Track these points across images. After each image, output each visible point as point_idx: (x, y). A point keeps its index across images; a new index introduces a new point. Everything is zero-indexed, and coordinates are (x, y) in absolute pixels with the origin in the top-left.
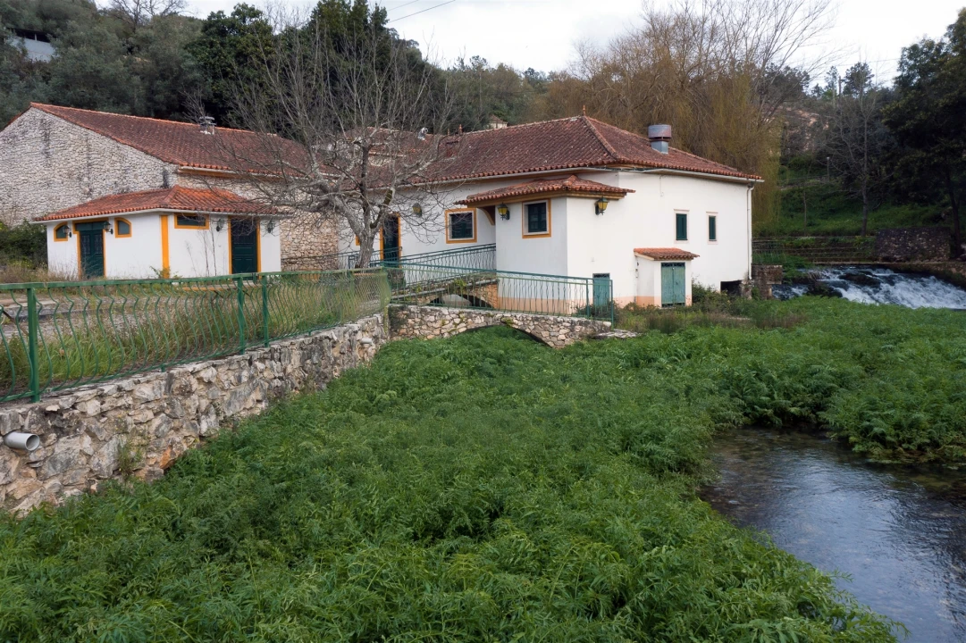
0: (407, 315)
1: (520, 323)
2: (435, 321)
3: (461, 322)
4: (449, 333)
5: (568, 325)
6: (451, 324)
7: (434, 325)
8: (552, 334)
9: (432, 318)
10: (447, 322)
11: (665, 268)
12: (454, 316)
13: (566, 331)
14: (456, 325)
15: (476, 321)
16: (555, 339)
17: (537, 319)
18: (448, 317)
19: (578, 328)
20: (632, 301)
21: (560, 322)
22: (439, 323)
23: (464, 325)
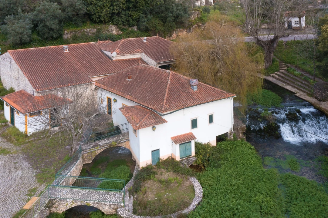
0: (56, 201)
1: (92, 204)
2: (65, 203)
3: (73, 204)
4: (69, 207)
5: (109, 205)
6: (70, 204)
7: (65, 205)
8: (103, 208)
9: (64, 202)
10: (68, 204)
11: (181, 145)
12: (71, 202)
13: (108, 207)
14: (72, 205)
15: (78, 204)
16: (104, 209)
17: (98, 203)
18: (69, 202)
19: (112, 206)
20: (170, 155)
21: (106, 204)
22: (66, 204)
23: (74, 205)
